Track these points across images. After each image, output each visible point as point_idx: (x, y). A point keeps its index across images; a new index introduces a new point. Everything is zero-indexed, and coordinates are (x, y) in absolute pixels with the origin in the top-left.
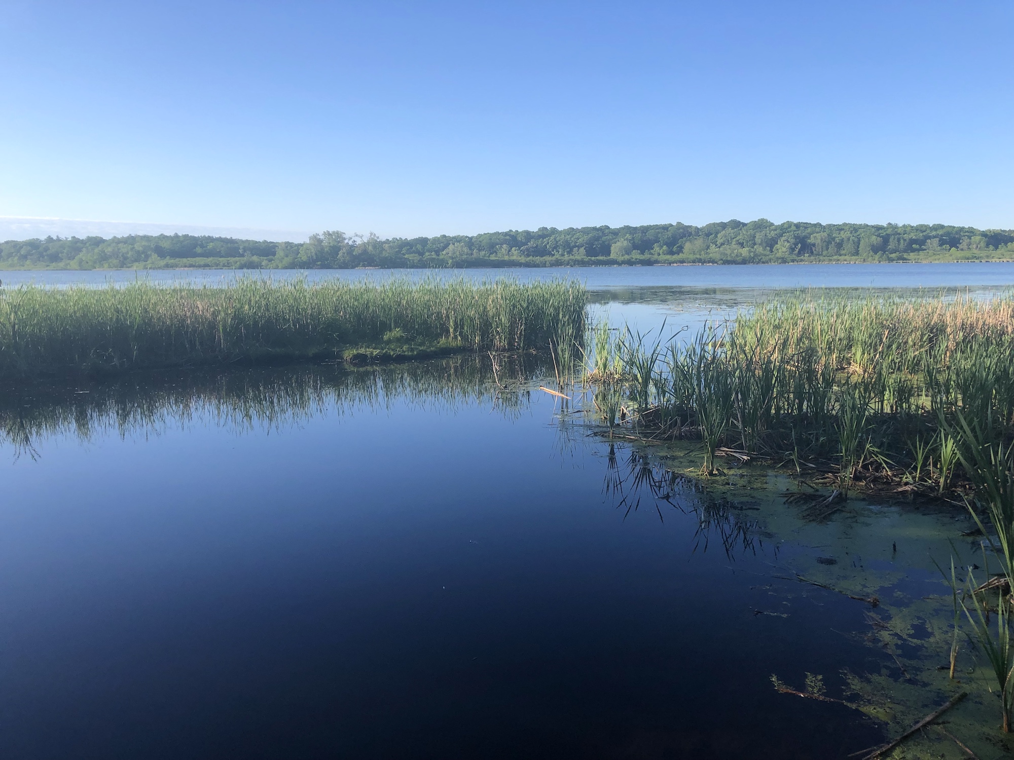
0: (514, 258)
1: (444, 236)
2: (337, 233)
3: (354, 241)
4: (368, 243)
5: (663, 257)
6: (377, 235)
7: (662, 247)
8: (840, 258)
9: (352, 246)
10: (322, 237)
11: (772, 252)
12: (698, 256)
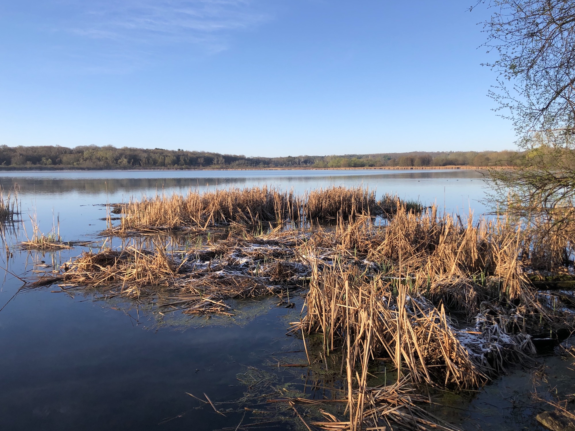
5: (49, 166)
7: (47, 159)
8: (155, 167)
11: (117, 163)
12: (72, 166)
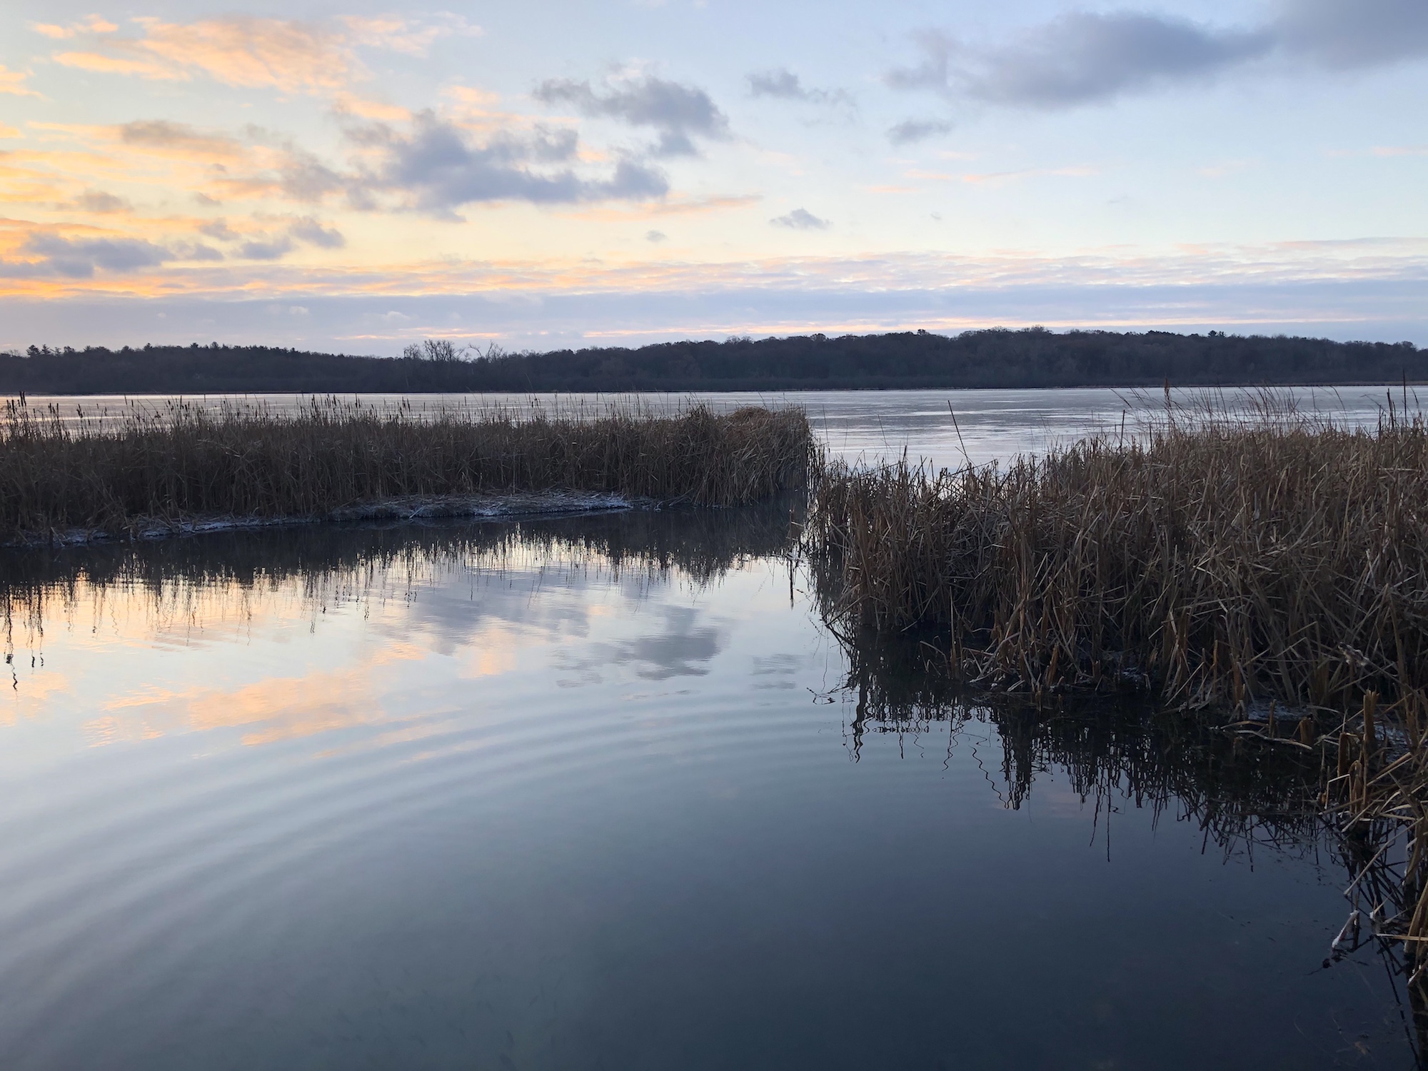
0: (693, 378)
1: (594, 350)
2: (444, 343)
3: (467, 354)
4: (488, 358)
6: (500, 347)
7: (899, 364)
9: (464, 364)
10: (422, 349)
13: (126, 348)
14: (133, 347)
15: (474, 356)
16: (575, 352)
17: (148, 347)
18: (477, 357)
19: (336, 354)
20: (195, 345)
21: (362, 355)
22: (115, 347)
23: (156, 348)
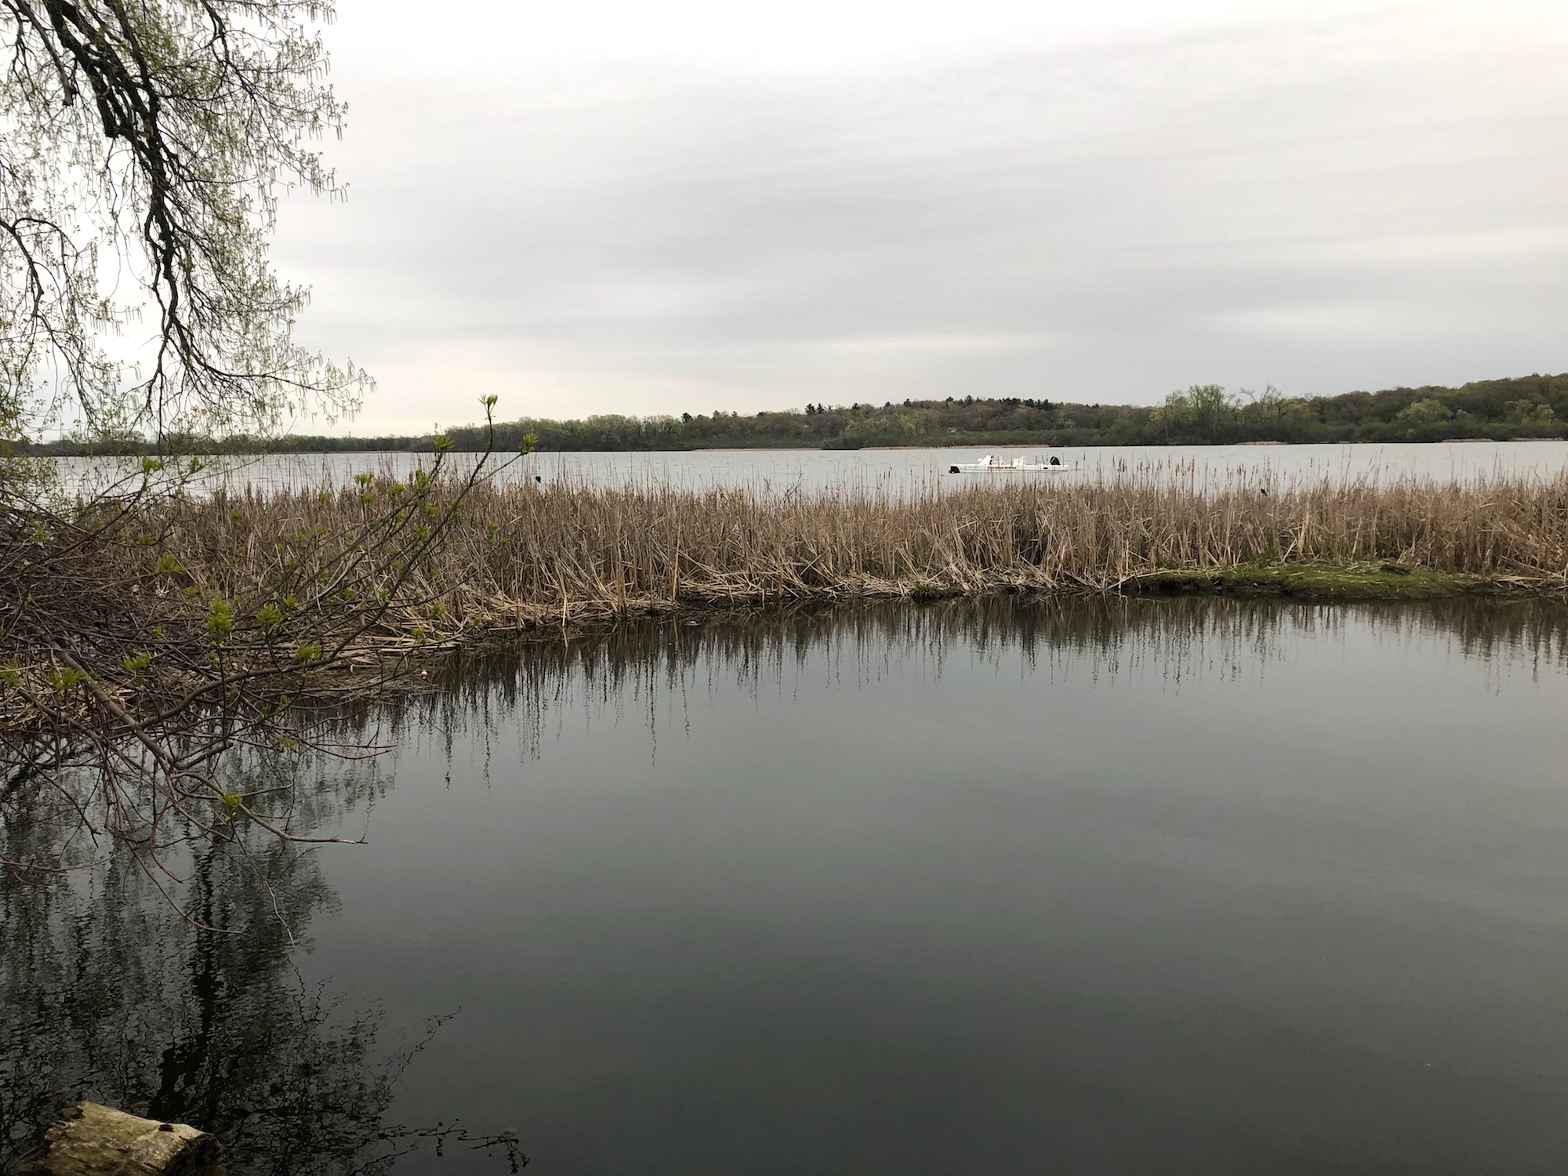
0: (1540, 423)
1: (1400, 390)
2: (1212, 388)
3: (1239, 400)
4: (1262, 403)
6: (1278, 390)
9: (1234, 410)
10: (1187, 395)
13: (888, 404)
14: (893, 403)
15: (1247, 401)
16: (1372, 394)
17: (907, 403)
18: (1249, 403)
19: (1091, 405)
20: (950, 399)
21: (1119, 405)
22: (878, 404)
23: (915, 403)
